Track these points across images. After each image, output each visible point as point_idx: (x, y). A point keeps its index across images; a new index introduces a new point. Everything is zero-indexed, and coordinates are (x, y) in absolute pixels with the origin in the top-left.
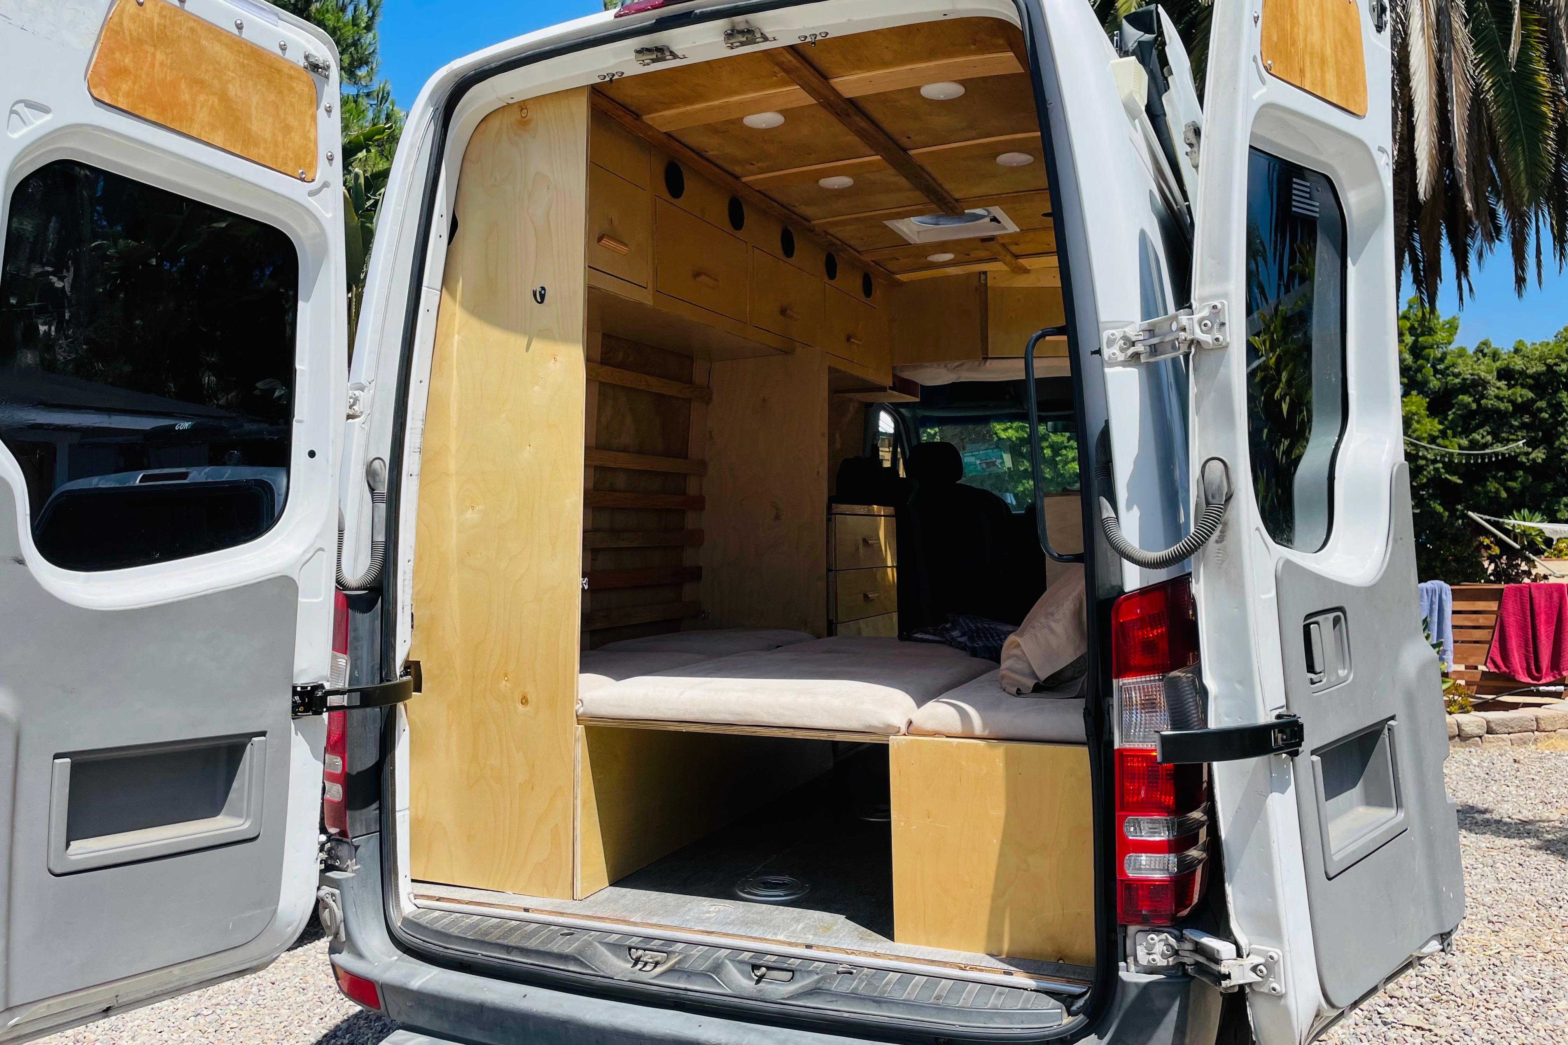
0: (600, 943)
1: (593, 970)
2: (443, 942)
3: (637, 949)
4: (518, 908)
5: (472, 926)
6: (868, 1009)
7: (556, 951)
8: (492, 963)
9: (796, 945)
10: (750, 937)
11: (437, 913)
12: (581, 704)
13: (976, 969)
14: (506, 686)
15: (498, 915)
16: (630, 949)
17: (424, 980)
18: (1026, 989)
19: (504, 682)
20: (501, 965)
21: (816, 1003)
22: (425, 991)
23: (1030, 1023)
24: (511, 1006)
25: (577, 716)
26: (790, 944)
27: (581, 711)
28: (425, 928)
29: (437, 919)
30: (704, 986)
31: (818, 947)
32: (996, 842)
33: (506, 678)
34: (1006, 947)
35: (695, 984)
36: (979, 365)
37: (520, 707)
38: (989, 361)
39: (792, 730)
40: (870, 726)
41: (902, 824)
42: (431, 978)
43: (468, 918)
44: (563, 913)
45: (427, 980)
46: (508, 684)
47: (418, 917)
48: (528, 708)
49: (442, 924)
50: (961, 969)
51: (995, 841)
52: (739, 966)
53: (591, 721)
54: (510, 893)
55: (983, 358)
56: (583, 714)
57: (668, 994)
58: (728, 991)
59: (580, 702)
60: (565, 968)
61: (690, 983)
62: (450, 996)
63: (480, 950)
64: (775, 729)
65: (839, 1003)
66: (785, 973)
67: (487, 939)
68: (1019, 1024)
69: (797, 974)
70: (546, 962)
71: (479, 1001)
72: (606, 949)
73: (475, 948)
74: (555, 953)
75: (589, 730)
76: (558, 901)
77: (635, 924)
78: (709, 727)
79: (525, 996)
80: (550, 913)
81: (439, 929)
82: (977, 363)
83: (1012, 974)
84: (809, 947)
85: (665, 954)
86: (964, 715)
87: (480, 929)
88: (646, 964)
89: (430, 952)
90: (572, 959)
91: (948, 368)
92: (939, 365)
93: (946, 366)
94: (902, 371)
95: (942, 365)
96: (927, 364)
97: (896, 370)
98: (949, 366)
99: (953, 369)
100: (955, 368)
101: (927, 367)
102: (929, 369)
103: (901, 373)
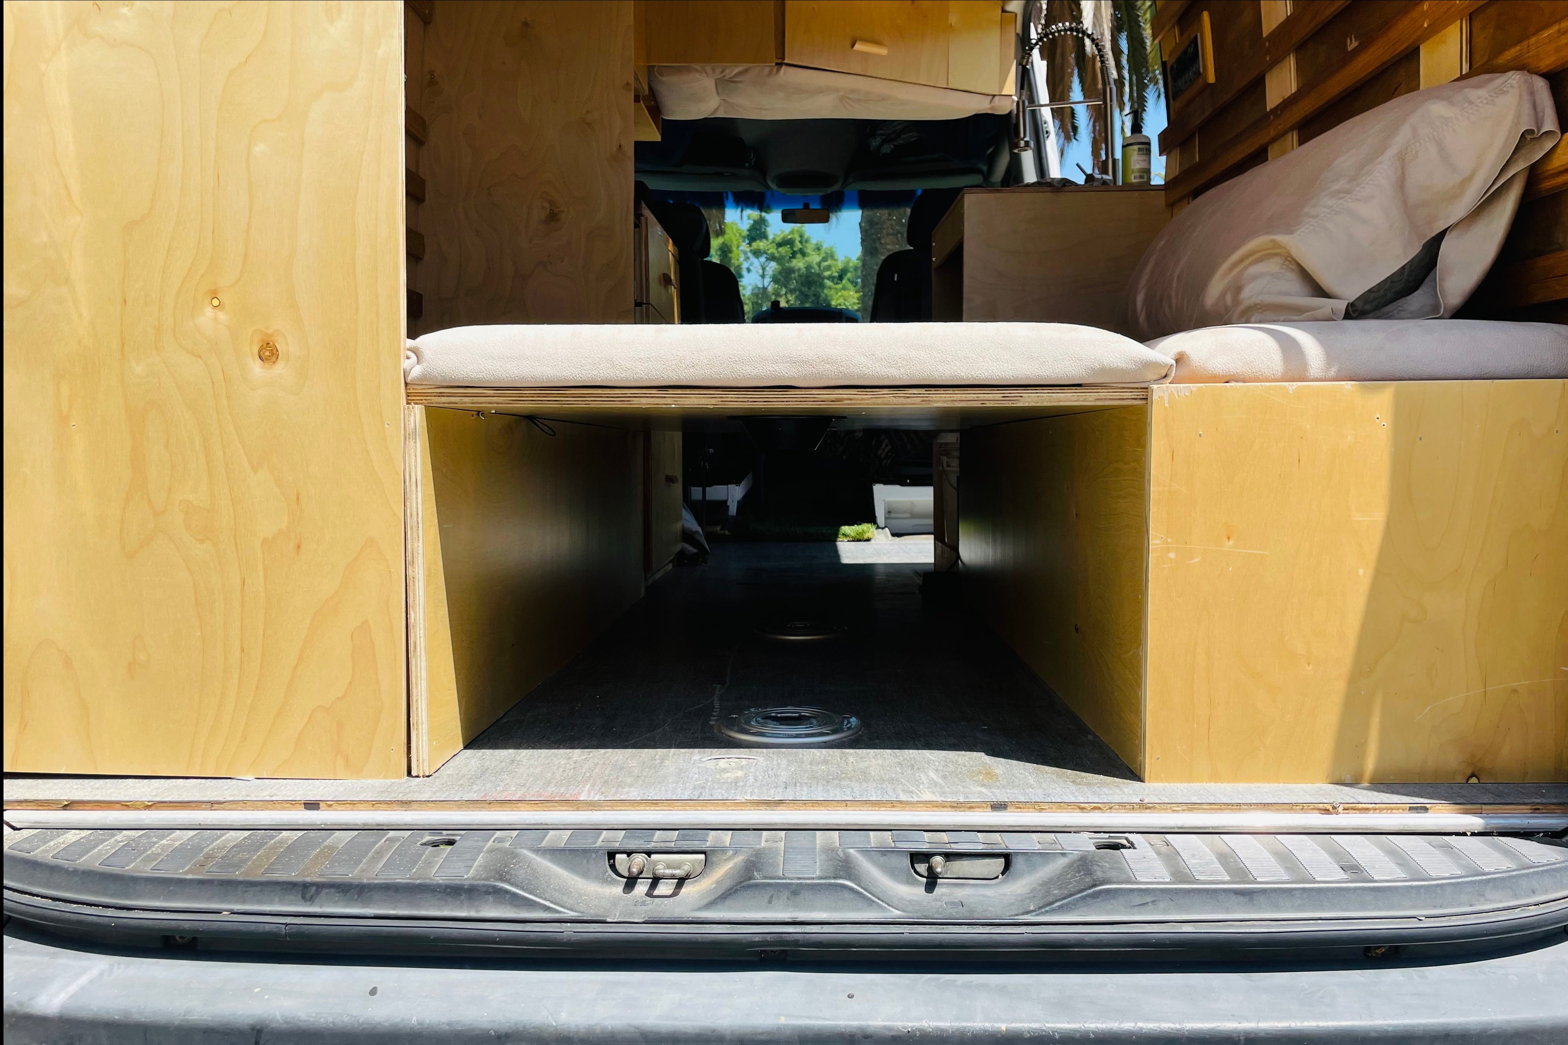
0: (538, 851)
1: (547, 909)
2: (113, 896)
3: (629, 854)
4: (292, 804)
5: (179, 852)
6: (1227, 911)
7: (440, 880)
8: (268, 928)
9: (970, 806)
10: (866, 802)
11: (72, 837)
12: (414, 357)
13: (1352, 809)
14: (216, 319)
15: (237, 825)
16: (611, 855)
17: (73, 988)
18: (1464, 834)
19: (209, 311)
20: (295, 929)
21: (1108, 913)
22: (83, 1014)
23: (1546, 892)
24: (346, 1019)
25: (406, 384)
26: (956, 806)
27: (416, 372)
28: (53, 869)
29: (83, 847)
30: (835, 909)
31: (1020, 806)
32: (1364, 574)
33: (216, 302)
34: (1370, 765)
35: (813, 908)
36: (770, 73)
37: (257, 368)
39: (922, 391)
40: (1104, 370)
41: (1172, 555)
42: (92, 981)
43: (163, 837)
44: (410, 802)
45: (83, 988)
46: (222, 316)
47: (27, 846)
48: (280, 368)
49: (100, 854)
50: (1326, 811)
51: (1361, 572)
52: (883, 859)
53: (441, 395)
54: (250, 777)
55: (777, 64)
56: (423, 380)
57: (757, 938)
58: (895, 914)
59: (410, 354)
60: (473, 914)
61: (798, 907)
62: (161, 1019)
63: (222, 902)
64: (886, 391)
65: (1161, 905)
66: (987, 861)
67: (238, 875)
68: (1528, 896)
69: (1018, 863)
70: (419, 907)
71: (251, 1022)
72: (551, 861)
73: (209, 899)
74: (439, 886)
75: (432, 413)
76: (378, 782)
77: (592, 805)
78: (731, 396)
79: (373, 992)
80: (375, 804)
81: (96, 866)
82: (767, 70)
83: (1426, 810)
84: (999, 806)
85: (702, 856)
86: (1289, 346)
87: (208, 857)
88: (656, 881)
89: (79, 922)
90: (488, 893)
91: (724, 76)
92: (714, 70)
93: (723, 72)
94: (662, 75)
95: (718, 71)
96: (697, 67)
97: (654, 71)
98: (727, 71)
99: (730, 78)
100: (733, 77)
101: (697, 71)
102: (698, 75)
103: (660, 78)
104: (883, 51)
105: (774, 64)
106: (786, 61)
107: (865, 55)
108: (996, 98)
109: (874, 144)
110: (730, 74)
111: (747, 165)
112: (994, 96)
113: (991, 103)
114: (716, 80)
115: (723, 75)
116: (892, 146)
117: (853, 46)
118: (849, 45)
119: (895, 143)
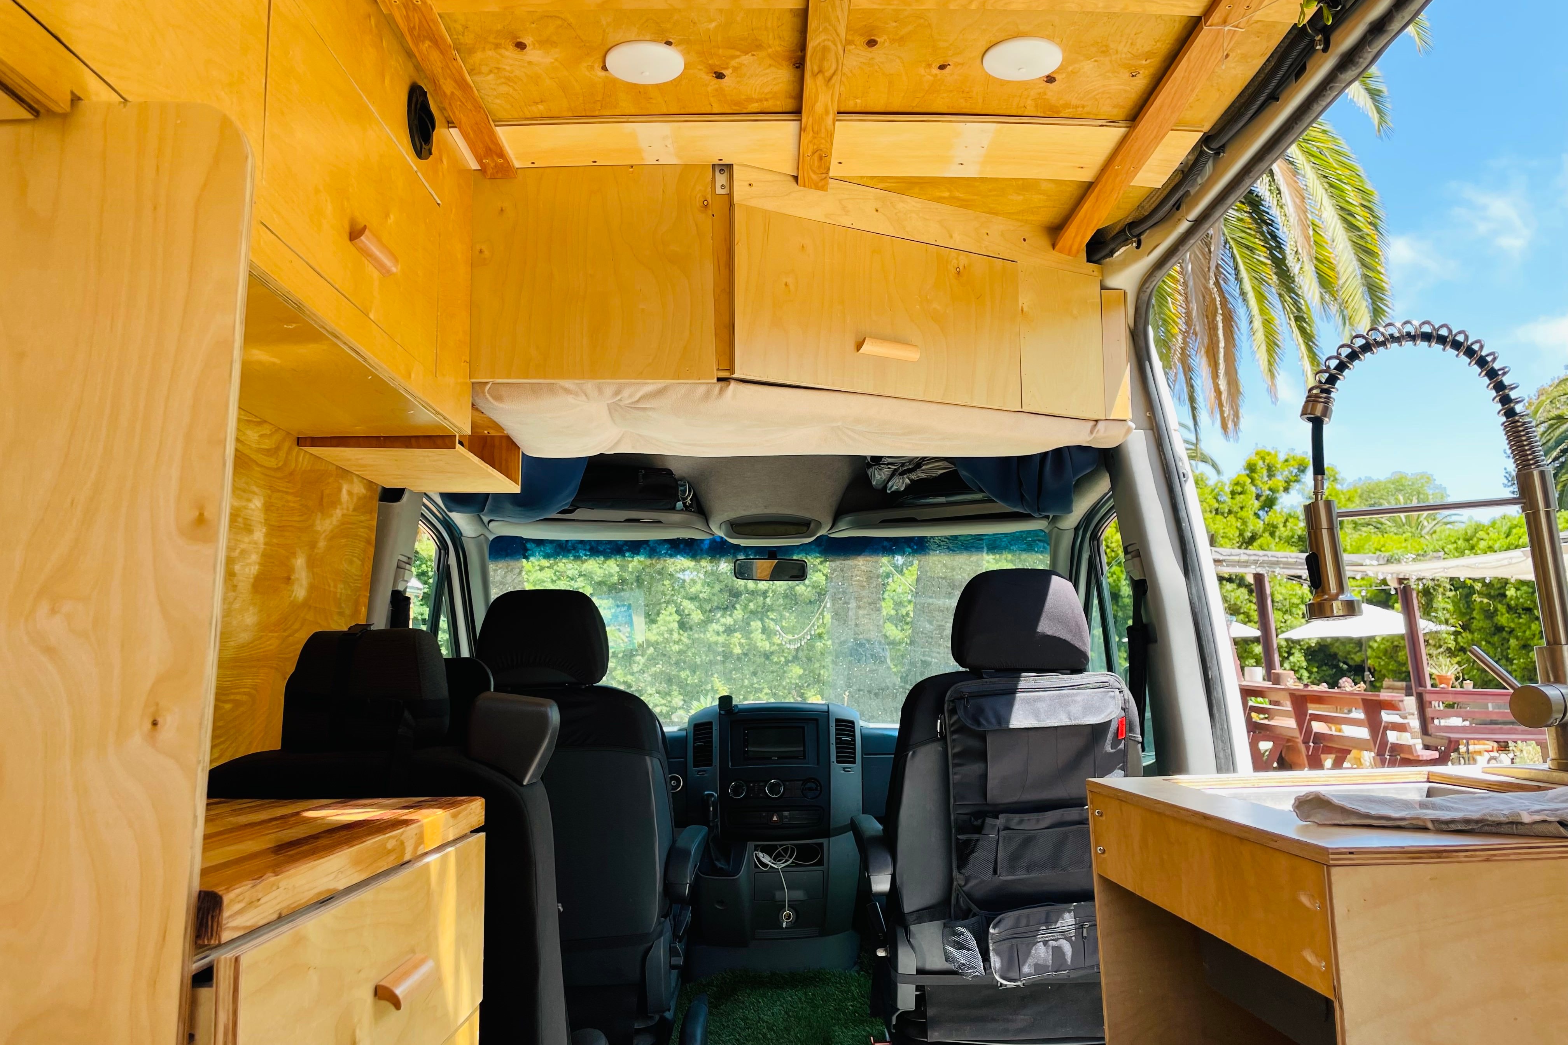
36: (707, 396)
38: (733, 385)
55: (719, 380)
82: (702, 389)
91: (620, 400)
92: (600, 390)
93: (617, 393)
94: (499, 398)
95: (609, 391)
96: (568, 384)
97: (483, 392)
98: (626, 393)
99: (633, 403)
100: (638, 401)
101: (567, 391)
102: (570, 399)
103: (496, 403)
104: (912, 355)
105: (715, 380)
106: (735, 376)
107: (881, 362)
108: (1101, 425)
109: (878, 477)
110: (630, 396)
111: (679, 505)
112: (1097, 421)
113: (1092, 432)
114: (608, 405)
115: (619, 398)
116: (908, 481)
117: (859, 346)
118: (852, 346)
119: (913, 476)
